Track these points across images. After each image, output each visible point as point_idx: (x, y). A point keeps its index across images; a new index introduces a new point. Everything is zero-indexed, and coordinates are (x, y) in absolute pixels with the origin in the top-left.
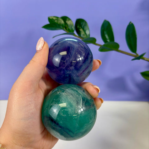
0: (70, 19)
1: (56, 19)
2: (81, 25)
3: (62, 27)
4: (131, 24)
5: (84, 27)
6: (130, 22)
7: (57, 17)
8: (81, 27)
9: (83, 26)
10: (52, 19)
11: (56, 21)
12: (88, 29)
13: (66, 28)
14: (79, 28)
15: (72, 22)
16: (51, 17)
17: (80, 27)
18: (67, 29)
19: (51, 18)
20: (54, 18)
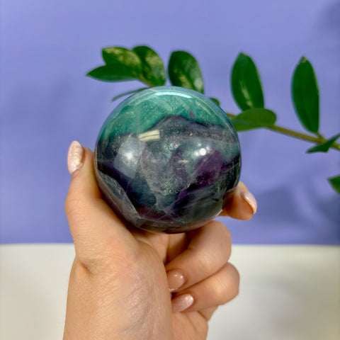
0: (154, 53)
1: (121, 54)
2: (182, 68)
3: (134, 73)
4: (303, 62)
5: (189, 70)
6: (303, 58)
7: (124, 49)
8: (184, 73)
9: (186, 69)
10: (112, 54)
11: (121, 59)
12: (201, 76)
13: (145, 74)
14: (178, 75)
15: (160, 59)
16: (110, 48)
17: (181, 73)
18: (150, 78)
19: (109, 51)
20: (117, 52)
